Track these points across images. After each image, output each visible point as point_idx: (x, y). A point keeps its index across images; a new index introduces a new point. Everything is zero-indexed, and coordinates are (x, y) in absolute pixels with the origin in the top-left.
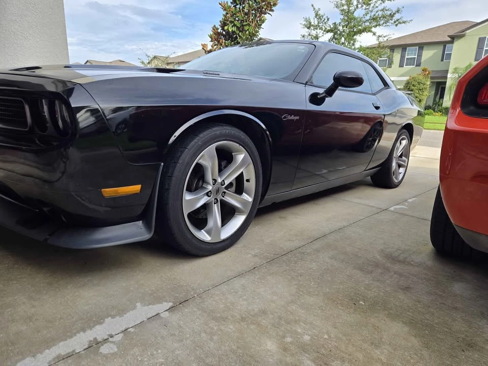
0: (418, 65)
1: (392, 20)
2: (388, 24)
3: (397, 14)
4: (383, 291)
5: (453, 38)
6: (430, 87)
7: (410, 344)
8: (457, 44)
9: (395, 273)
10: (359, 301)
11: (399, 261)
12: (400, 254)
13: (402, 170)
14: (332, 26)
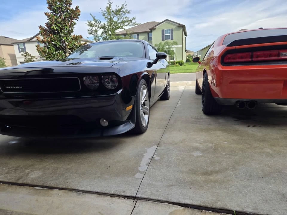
1: (131, 23)
2: (130, 25)
3: (133, 20)
5: (151, 30)
8: (153, 33)
14: (103, 26)
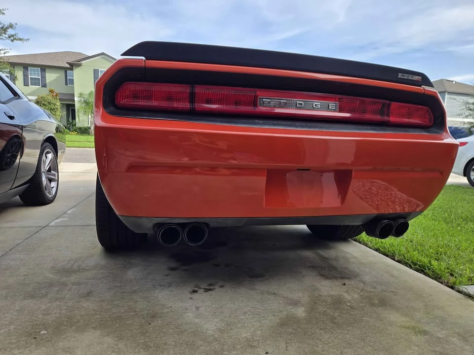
0: (44, 86)
1: (5, 33)
2: (2, 37)
3: (10, 29)
4: (64, 308)
6: (61, 107)
7: (105, 345)
8: (76, 72)
9: (73, 284)
10: (39, 332)
11: (74, 272)
12: (74, 264)
13: (53, 184)
